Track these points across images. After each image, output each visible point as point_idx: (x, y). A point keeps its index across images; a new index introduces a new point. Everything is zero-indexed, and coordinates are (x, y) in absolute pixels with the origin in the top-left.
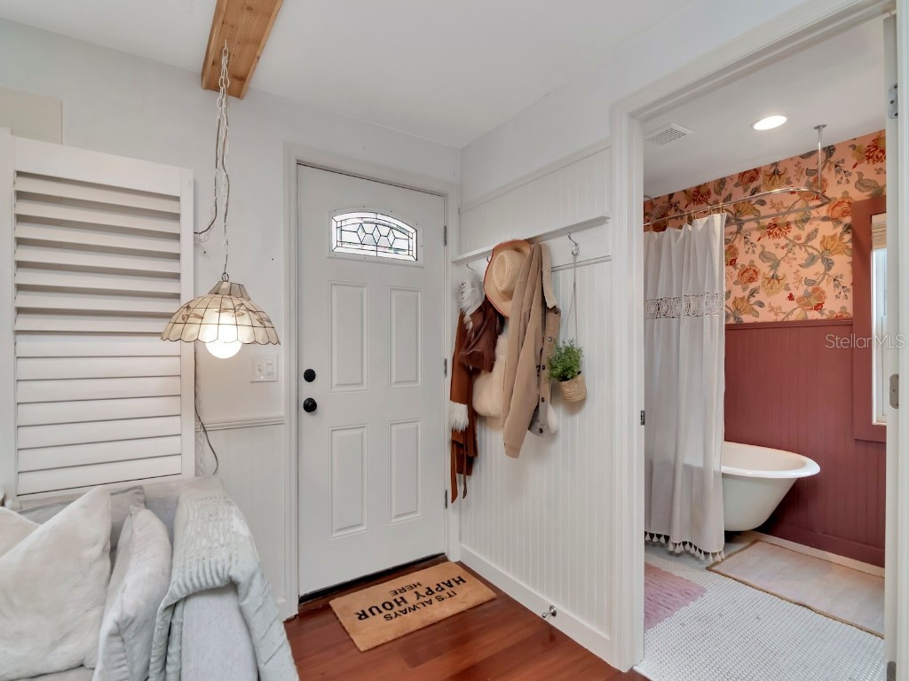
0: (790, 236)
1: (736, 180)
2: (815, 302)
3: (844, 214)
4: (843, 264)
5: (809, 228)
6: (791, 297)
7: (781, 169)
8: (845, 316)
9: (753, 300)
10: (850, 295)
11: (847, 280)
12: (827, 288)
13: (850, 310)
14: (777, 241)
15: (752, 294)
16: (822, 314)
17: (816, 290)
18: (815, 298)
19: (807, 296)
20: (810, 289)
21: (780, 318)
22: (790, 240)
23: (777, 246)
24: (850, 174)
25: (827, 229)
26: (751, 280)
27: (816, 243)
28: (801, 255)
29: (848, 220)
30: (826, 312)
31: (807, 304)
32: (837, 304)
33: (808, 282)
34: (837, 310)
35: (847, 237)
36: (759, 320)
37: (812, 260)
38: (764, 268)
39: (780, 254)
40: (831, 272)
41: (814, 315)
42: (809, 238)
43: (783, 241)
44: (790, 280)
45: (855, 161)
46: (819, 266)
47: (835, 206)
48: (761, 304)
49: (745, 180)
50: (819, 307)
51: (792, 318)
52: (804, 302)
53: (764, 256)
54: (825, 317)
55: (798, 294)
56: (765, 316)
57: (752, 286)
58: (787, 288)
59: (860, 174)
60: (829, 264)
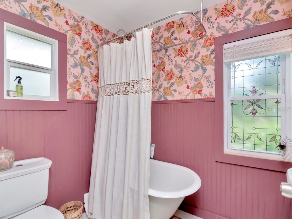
0: (188, 55)
1: (165, 27)
2: (198, 90)
3: (211, 44)
4: (210, 70)
5: (196, 51)
6: (188, 87)
7: (184, 21)
8: (211, 97)
9: (172, 89)
10: (214, 86)
11: (212, 79)
12: (204, 82)
13: (214, 94)
14: (182, 58)
15: (171, 86)
16: (201, 96)
17: (199, 83)
18: (199, 87)
19: (195, 86)
20: (196, 83)
21: (183, 98)
22: (188, 58)
23: (182, 61)
24: (214, 23)
25: (204, 52)
26: (171, 78)
27: (199, 59)
28: (192, 65)
29: (213, 47)
30: (203, 95)
31: (195, 91)
32: (208, 91)
33: (196, 79)
34: (208, 94)
35: (213, 56)
36: (174, 99)
37: (197, 68)
38: (176, 72)
39: (183, 65)
40: (206, 74)
41: (198, 96)
42: (196, 56)
43: (185, 58)
44: (187, 78)
45: (216, 17)
46: (200, 71)
47: (207, 40)
48: (175, 91)
49: (169, 27)
50: (200, 92)
51: (188, 98)
52: (193, 90)
53: (177, 66)
54: (203, 98)
55: (191, 85)
56: (177, 97)
57: (172, 81)
58: (186, 83)
59: (218, 23)
60: (204, 70)
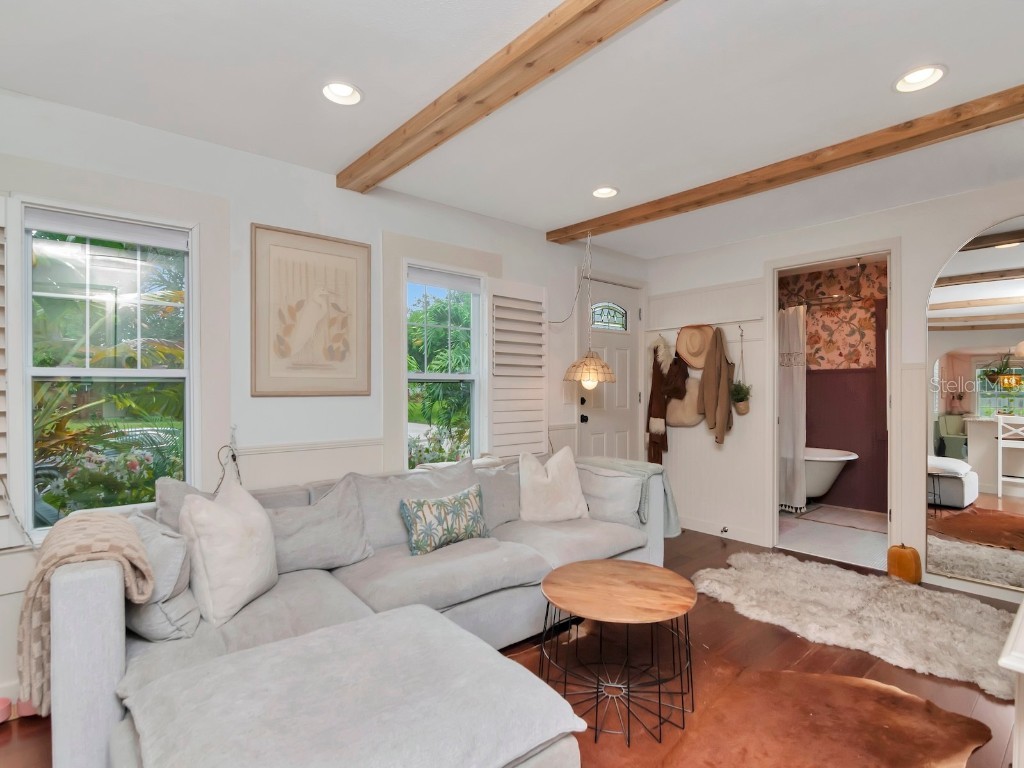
0: (841, 316)
1: (806, 278)
2: (855, 358)
3: (871, 306)
4: (870, 336)
5: (851, 312)
6: (841, 355)
7: (835, 274)
8: (871, 367)
9: (817, 355)
10: (874, 354)
11: (873, 346)
12: (861, 349)
13: (874, 364)
14: (832, 319)
15: (817, 352)
16: (859, 365)
17: (855, 350)
18: (855, 355)
19: (850, 354)
20: (852, 350)
21: (834, 367)
22: (840, 319)
23: (832, 321)
25: (862, 314)
26: (817, 342)
27: (855, 322)
28: (847, 329)
29: (873, 310)
30: (861, 364)
31: (851, 359)
32: (867, 359)
33: (852, 346)
34: (867, 363)
35: (873, 320)
36: (821, 368)
37: (852, 333)
38: (824, 335)
39: (834, 327)
40: (864, 340)
41: (854, 366)
42: (852, 318)
43: (835, 319)
44: (840, 344)
45: (877, 276)
46: (857, 336)
47: (866, 301)
48: (822, 358)
49: (813, 278)
50: (857, 361)
51: (841, 367)
52: (848, 357)
53: (824, 327)
54: (860, 367)
55: (845, 352)
56: (825, 366)
57: (817, 346)
58: (838, 349)
59: (880, 284)
60: (863, 336)
